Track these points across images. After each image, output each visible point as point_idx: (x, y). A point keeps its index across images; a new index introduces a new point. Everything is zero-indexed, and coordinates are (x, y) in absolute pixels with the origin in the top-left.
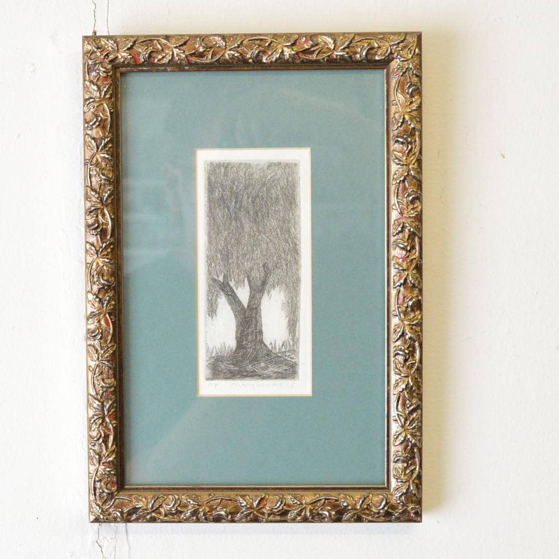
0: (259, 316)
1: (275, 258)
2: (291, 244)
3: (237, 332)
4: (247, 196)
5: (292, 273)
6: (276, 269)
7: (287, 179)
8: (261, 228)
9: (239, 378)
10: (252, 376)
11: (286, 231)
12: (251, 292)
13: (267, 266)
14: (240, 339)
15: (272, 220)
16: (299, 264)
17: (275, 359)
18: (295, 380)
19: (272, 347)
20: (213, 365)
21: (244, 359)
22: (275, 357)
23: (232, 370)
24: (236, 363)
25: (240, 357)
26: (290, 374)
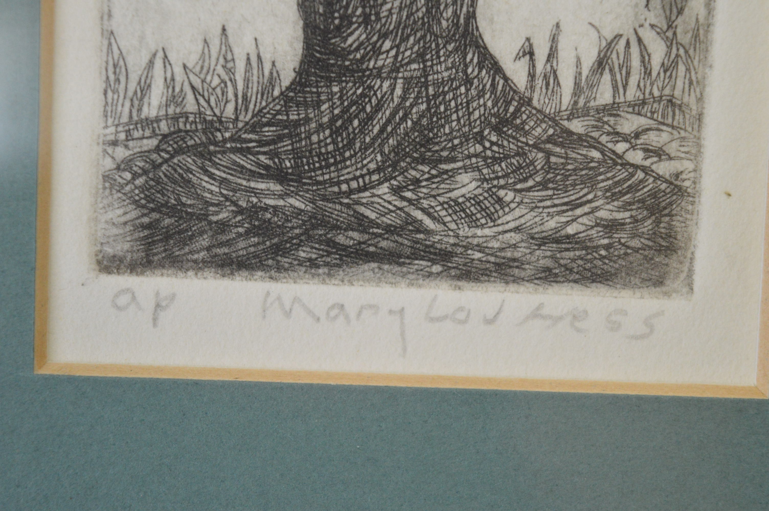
19: (532, 76)
20: (145, 172)
21: (350, 144)
22: (549, 140)
23: (266, 209)
24: (296, 166)
25: (321, 127)
26: (636, 250)
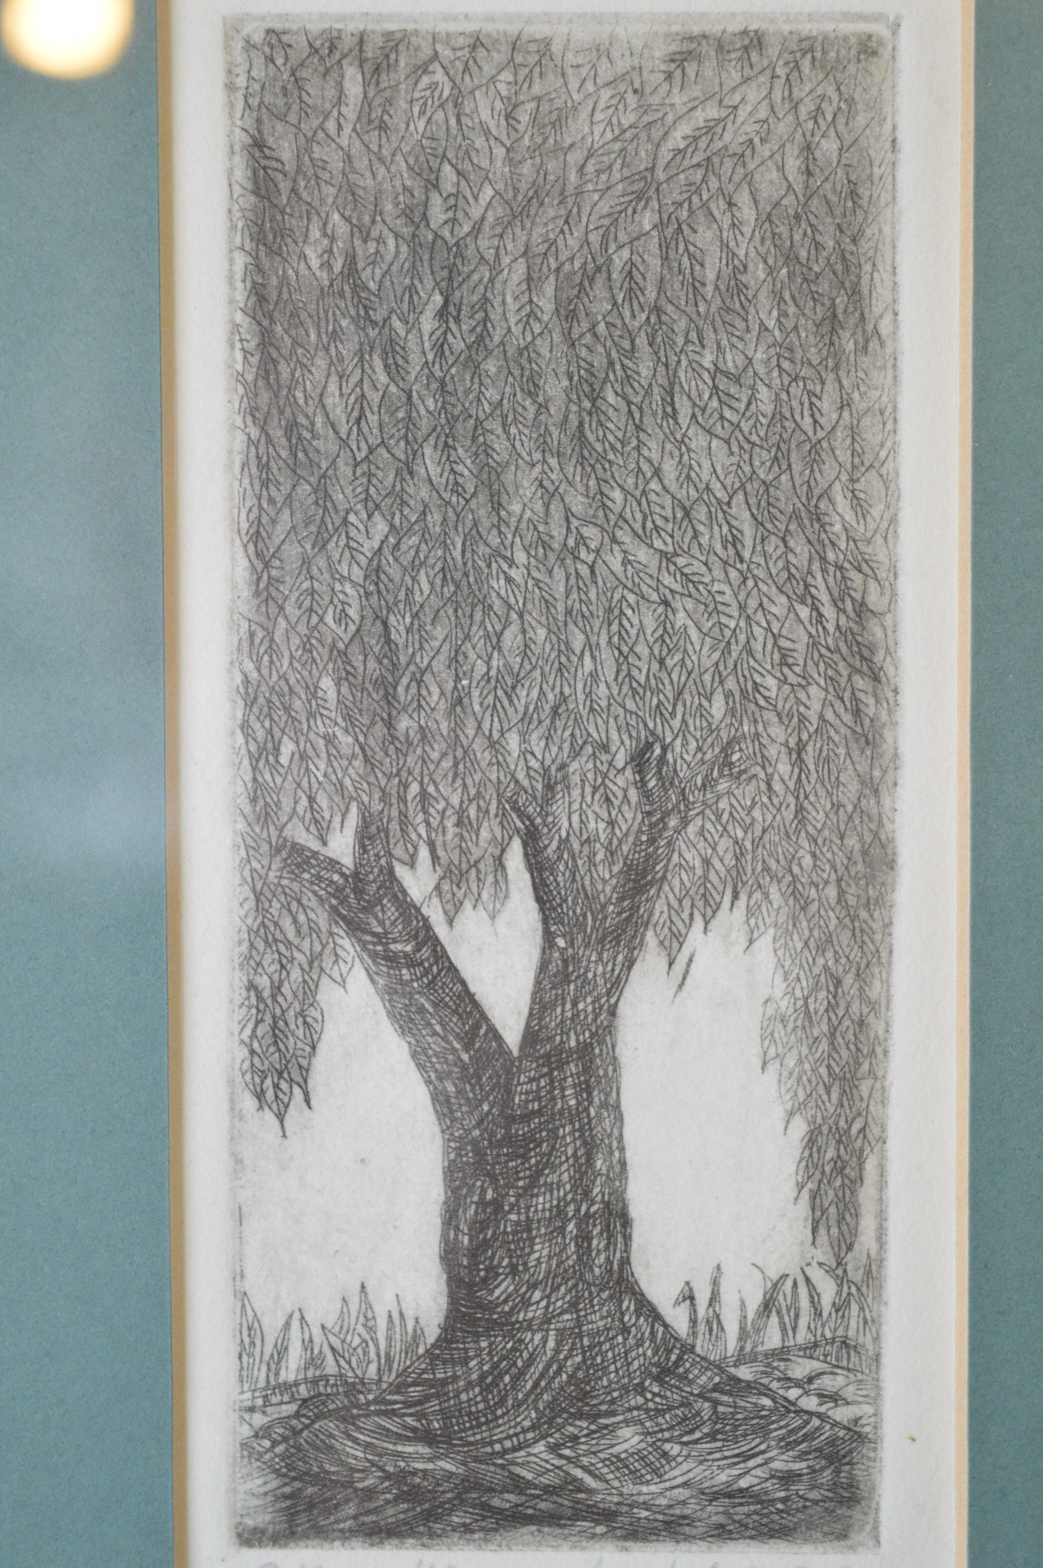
0: (604, 1105)
1: (718, 707)
2: (828, 611)
3: (450, 1217)
4: (521, 268)
5: (837, 806)
6: (723, 786)
7: (808, 149)
8: (617, 495)
9: (467, 1529)
10: (552, 1519)
11: (795, 516)
12: (549, 938)
13: (662, 760)
14: (473, 1266)
15: (698, 441)
16: (887, 748)
17: (715, 1403)
18: (852, 1548)
19: (694, 1322)
20: (285, 1439)
21: (502, 1401)
22: (716, 1388)
23: (414, 1473)
24: (445, 1427)
25: (470, 1385)
26: (816, 1502)
